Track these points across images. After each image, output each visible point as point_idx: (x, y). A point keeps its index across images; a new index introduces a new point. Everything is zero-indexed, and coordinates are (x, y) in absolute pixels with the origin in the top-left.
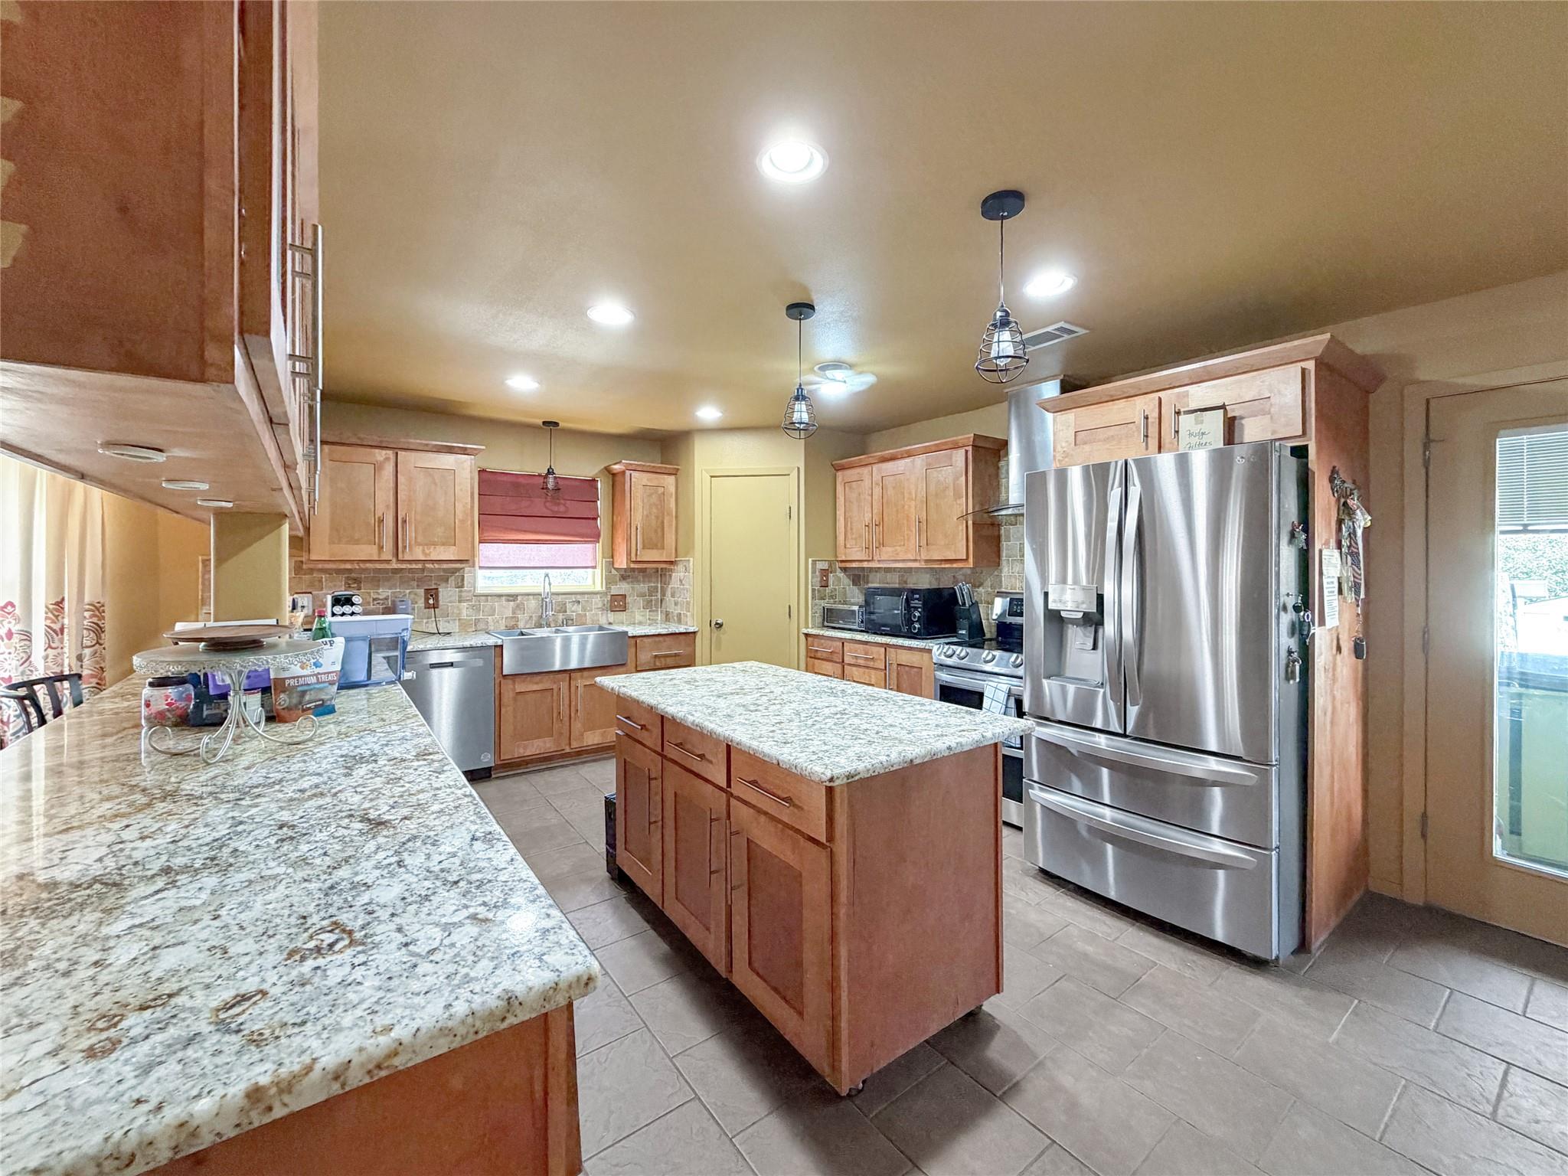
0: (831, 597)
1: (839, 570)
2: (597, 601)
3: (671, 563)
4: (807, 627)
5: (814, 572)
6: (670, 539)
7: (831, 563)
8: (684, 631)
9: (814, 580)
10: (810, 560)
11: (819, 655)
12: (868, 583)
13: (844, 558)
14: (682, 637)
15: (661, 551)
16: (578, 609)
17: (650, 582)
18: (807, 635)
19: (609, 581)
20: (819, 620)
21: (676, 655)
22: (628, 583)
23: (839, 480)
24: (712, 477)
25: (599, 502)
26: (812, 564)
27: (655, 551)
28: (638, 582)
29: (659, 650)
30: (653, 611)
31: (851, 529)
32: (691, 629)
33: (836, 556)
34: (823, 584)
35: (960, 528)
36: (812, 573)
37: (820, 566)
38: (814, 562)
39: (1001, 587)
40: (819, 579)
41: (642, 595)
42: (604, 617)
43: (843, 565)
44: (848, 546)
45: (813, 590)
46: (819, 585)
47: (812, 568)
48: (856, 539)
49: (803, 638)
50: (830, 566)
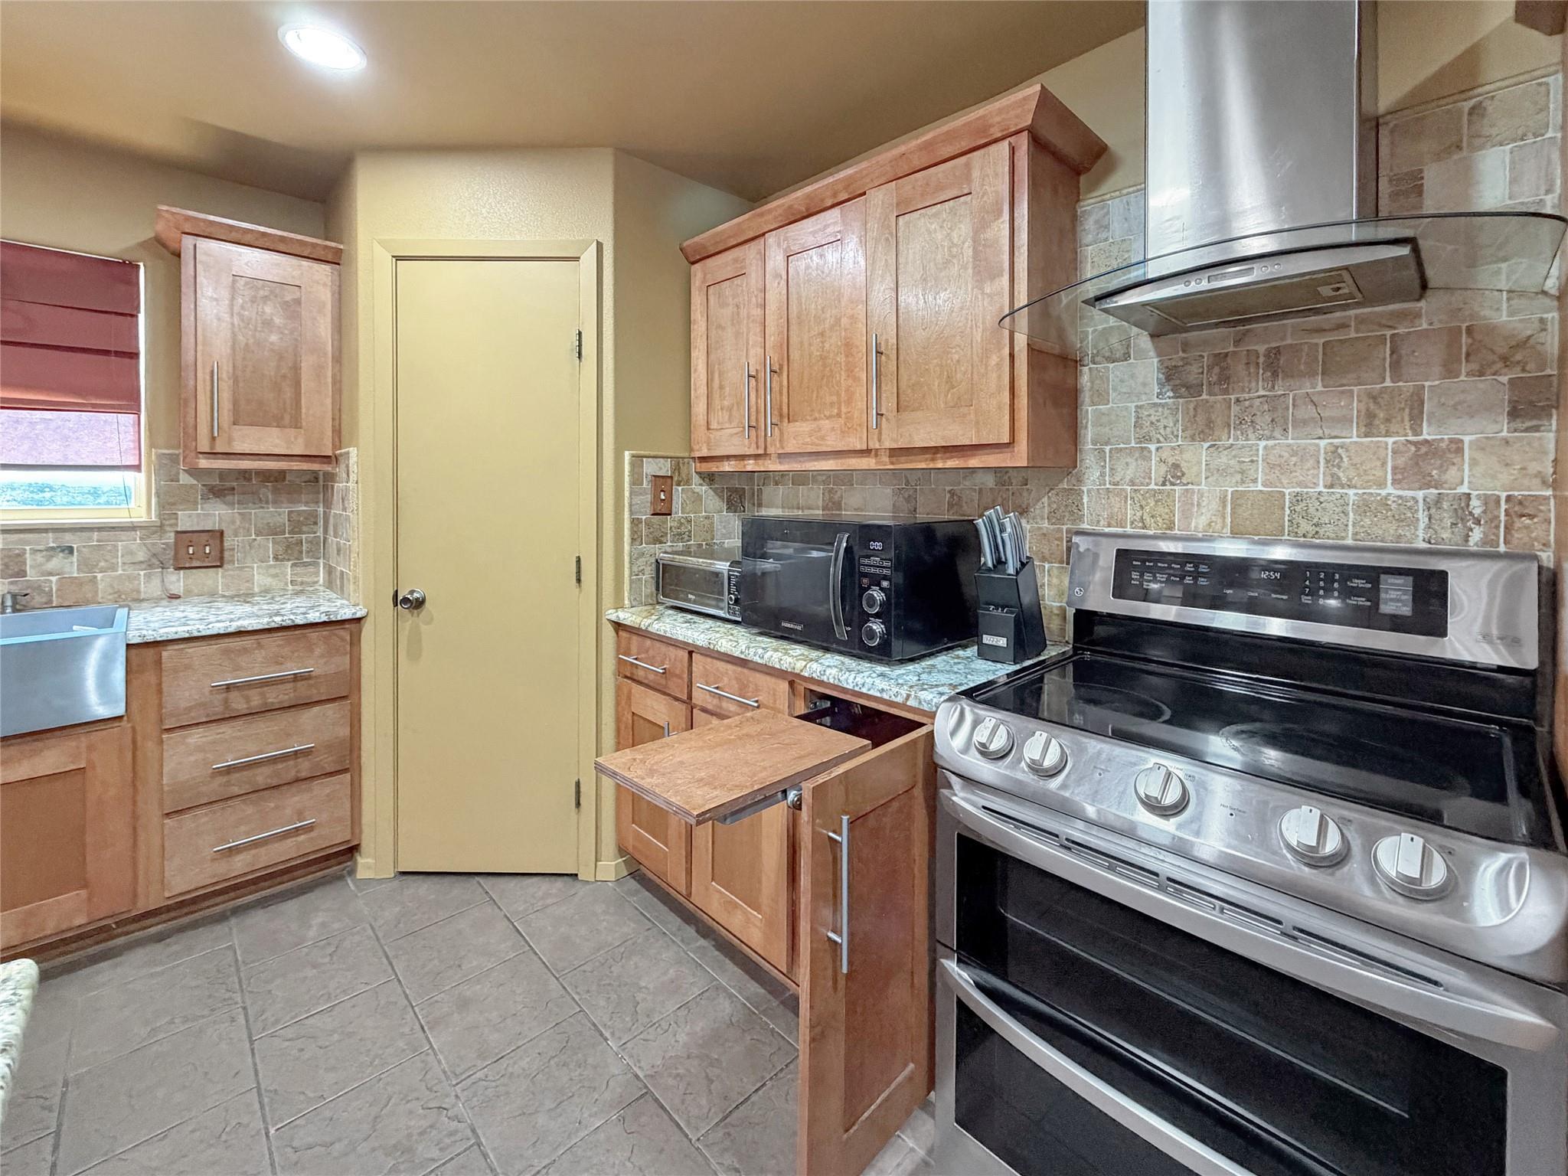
0: (679, 537)
1: (696, 479)
2: (135, 547)
3: (326, 459)
4: (619, 606)
5: (636, 481)
6: (316, 405)
7: (678, 463)
8: (324, 618)
9: (637, 500)
10: (627, 454)
11: (640, 674)
12: (760, 505)
13: (705, 453)
14: (313, 635)
15: (292, 432)
16: (71, 567)
17: (292, 501)
18: (618, 626)
19: (168, 500)
20: (648, 588)
21: (296, 678)
22: (231, 504)
23: (696, 283)
24: (398, 258)
25: (142, 317)
26: (632, 465)
27: (275, 431)
28: (261, 502)
29: (237, 668)
30: (306, 564)
31: (721, 387)
32: (346, 613)
33: (691, 450)
34: (659, 508)
35: (994, 360)
36: (633, 483)
37: (650, 468)
38: (638, 459)
39: (1081, 518)
40: (649, 497)
41: (274, 531)
42: (156, 582)
43: (706, 467)
44: (714, 425)
45: (635, 522)
46: (649, 511)
47: (632, 472)
48: (730, 409)
49: (608, 632)
50: (677, 468)
